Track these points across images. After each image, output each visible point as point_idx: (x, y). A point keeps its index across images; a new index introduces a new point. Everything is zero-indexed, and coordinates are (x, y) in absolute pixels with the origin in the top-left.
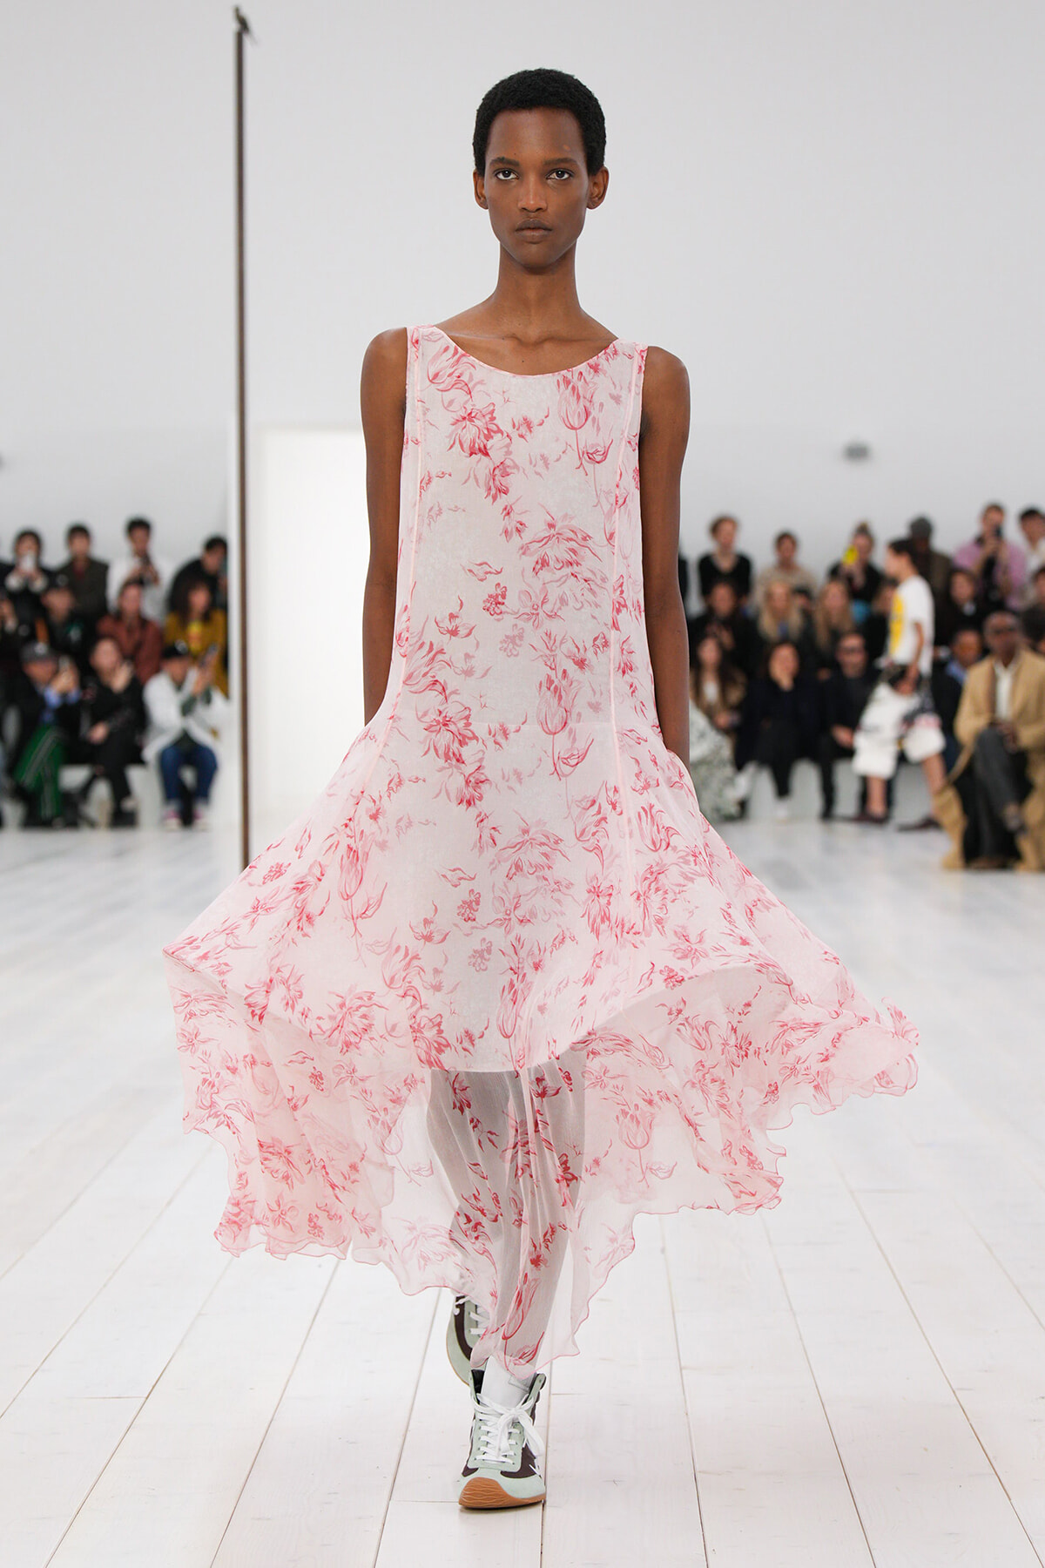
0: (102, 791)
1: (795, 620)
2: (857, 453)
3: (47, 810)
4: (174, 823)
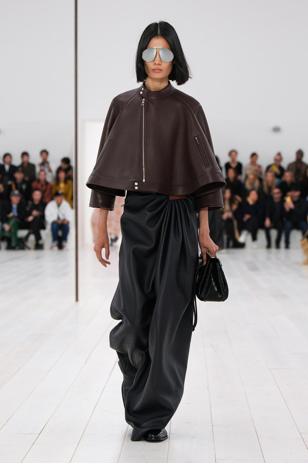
0: (32, 238)
2: (276, 130)
3: (13, 244)
4: (56, 248)
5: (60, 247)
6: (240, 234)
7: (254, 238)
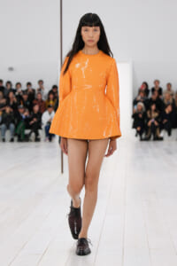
0: (33, 134)
1: (171, 101)
5: (50, 139)
6: (160, 132)
7: (170, 134)
